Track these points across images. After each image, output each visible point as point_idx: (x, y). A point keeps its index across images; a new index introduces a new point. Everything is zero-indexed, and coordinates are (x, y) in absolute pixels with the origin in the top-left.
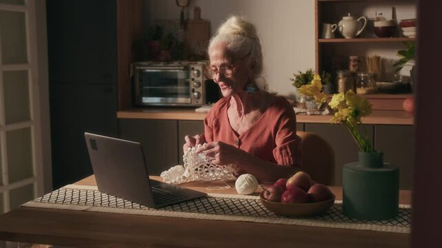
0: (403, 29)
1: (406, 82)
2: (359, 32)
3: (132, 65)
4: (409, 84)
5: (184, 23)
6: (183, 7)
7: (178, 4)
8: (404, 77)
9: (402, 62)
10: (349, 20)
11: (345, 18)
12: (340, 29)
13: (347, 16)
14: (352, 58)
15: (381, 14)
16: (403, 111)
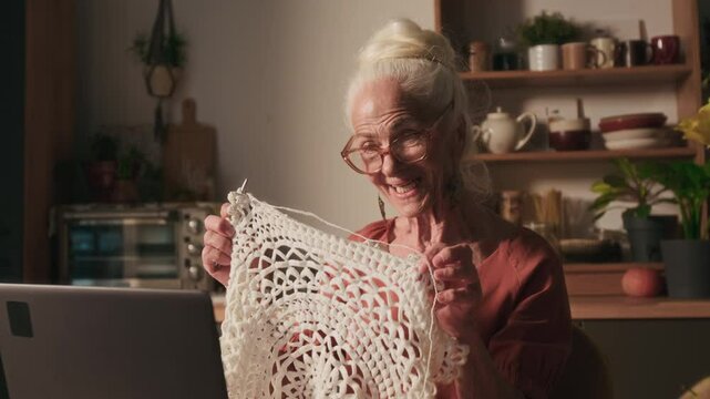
0: (607, 136)
1: (613, 242)
2: (521, 143)
3: (53, 211)
4: (617, 246)
5: (162, 130)
6: (161, 98)
7: (150, 91)
8: (607, 232)
9: (602, 202)
10: (500, 120)
11: (492, 116)
12: (485, 137)
13: (495, 111)
14: (506, 195)
15: (556, 112)
16: (624, 295)
